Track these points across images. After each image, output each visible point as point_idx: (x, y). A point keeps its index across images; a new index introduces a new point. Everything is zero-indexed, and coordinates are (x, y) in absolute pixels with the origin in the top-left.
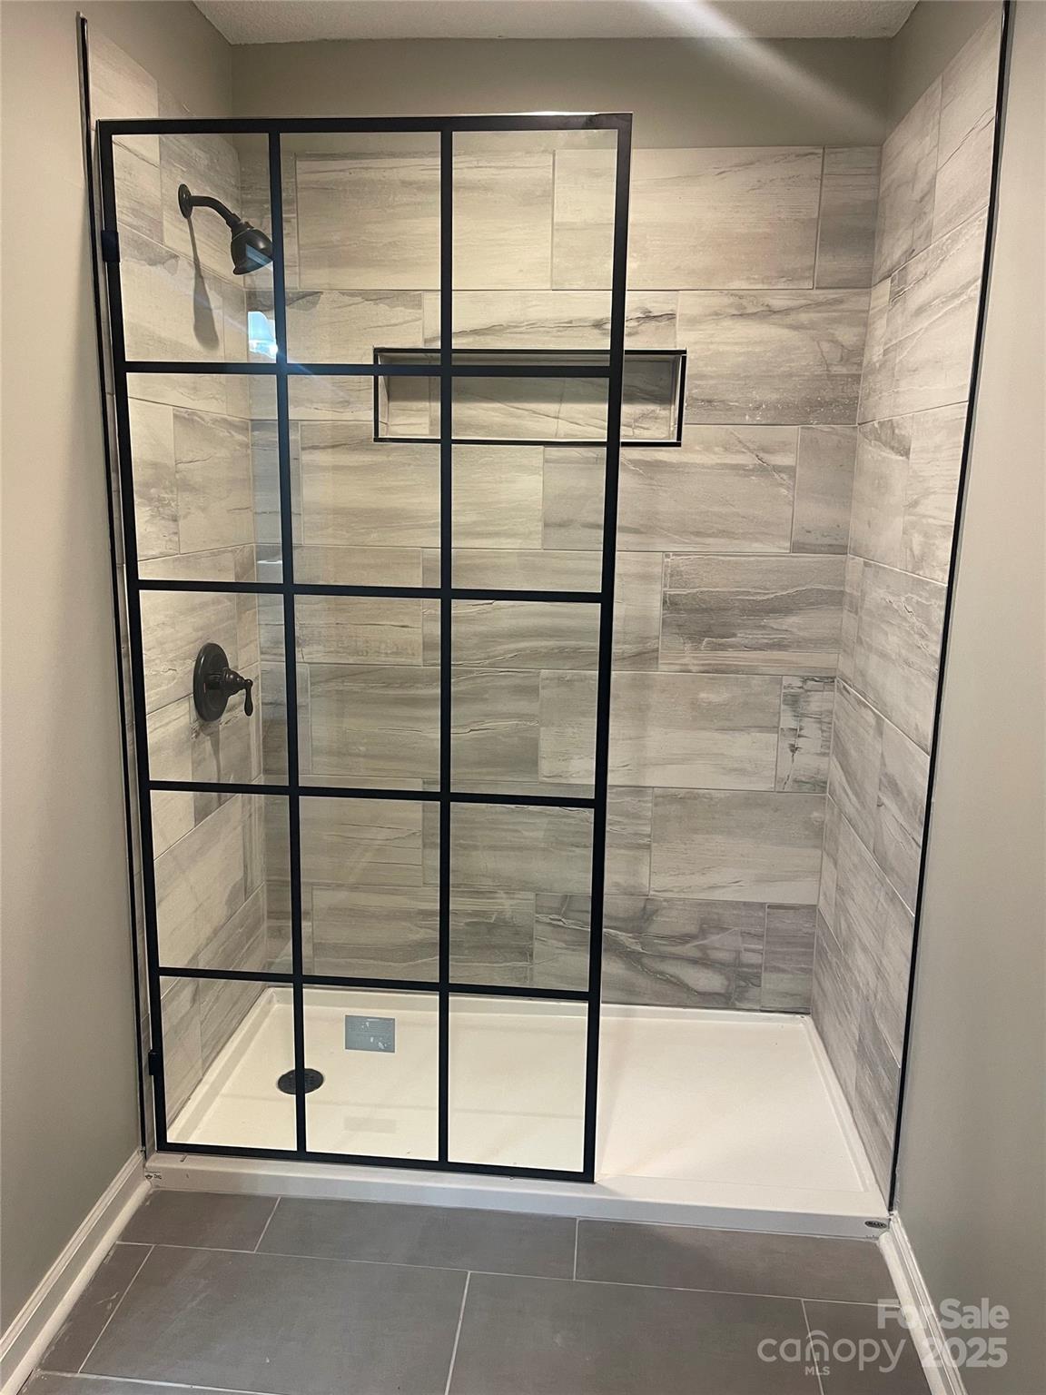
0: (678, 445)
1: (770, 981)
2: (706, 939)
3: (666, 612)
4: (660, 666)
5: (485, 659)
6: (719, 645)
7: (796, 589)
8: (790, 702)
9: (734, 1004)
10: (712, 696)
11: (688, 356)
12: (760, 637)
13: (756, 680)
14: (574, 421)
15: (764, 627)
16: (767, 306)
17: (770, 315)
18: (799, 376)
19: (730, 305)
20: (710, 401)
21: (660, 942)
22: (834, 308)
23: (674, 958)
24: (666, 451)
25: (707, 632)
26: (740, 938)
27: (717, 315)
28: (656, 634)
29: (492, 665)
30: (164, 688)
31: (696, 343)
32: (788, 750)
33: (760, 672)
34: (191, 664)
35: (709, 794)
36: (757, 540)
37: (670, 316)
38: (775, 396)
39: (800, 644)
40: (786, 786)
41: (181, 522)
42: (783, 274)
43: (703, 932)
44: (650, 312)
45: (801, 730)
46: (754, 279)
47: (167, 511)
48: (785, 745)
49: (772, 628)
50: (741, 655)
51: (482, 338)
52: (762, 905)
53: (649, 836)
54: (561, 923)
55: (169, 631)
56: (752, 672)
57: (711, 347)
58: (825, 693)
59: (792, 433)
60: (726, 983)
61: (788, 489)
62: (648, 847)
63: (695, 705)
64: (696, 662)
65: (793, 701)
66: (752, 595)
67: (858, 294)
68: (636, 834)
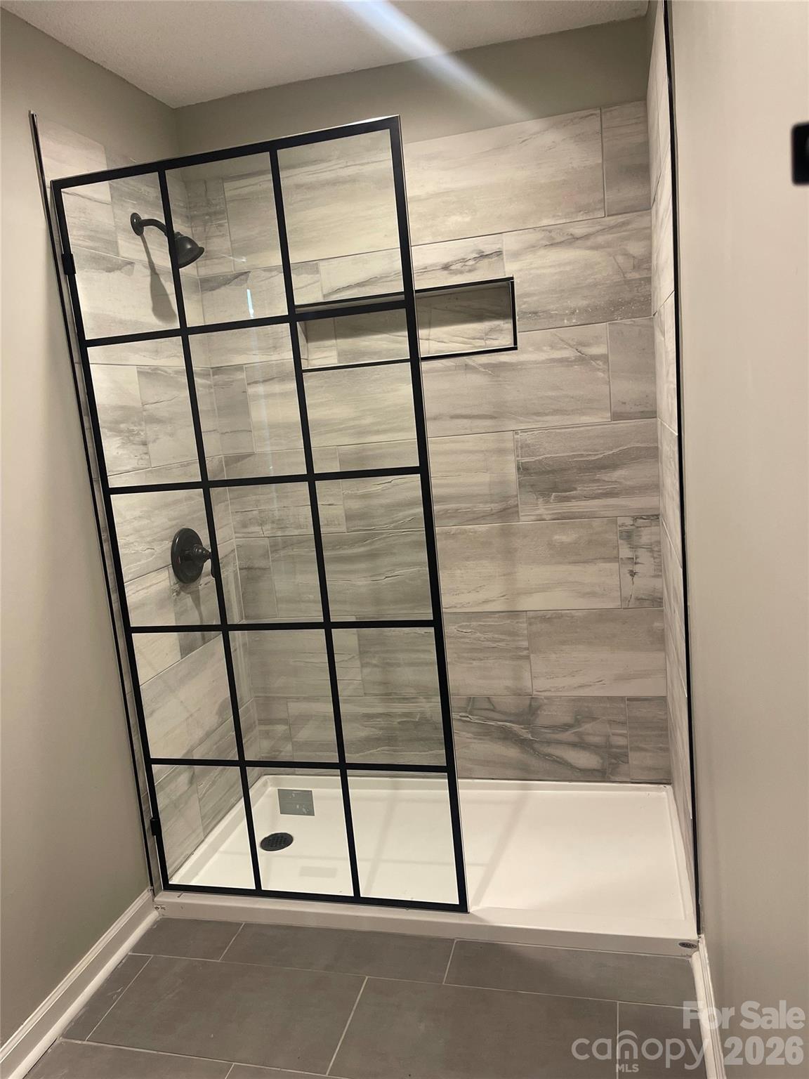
0: (515, 348)
1: (635, 758)
2: (581, 727)
3: (520, 476)
4: (521, 518)
5: (391, 523)
6: (564, 497)
7: (618, 449)
8: (625, 537)
9: (610, 778)
10: (565, 537)
11: (515, 280)
12: (594, 488)
13: (596, 523)
14: (441, 340)
15: (598, 481)
16: (571, 234)
17: (574, 241)
18: (603, 284)
19: (542, 239)
20: (535, 313)
21: (546, 731)
22: (624, 228)
23: (557, 743)
24: (507, 355)
25: (554, 489)
26: (608, 726)
27: (533, 247)
28: (515, 493)
29: (395, 528)
30: (143, 562)
31: (520, 270)
32: (628, 575)
33: (597, 516)
34: (168, 544)
35: (571, 613)
36: (584, 414)
37: (498, 253)
38: (585, 303)
39: (629, 491)
40: (630, 603)
41: (150, 446)
42: (580, 209)
43: (578, 722)
44: (483, 252)
45: (636, 558)
46: (558, 216)
47: (137, 439)
48: (625, 570)
49: (604, 481)
50: (583, 504)
51: (363, 289)
52: (622, 699)
53: (528, 649)
54: (468, 719)
55: (145, 522)
56: (592, 516)
57: (532, 272)
58: (653, 528)
59: (602, 328)
60: (601, 761)
61: (604, 372)
62: (528, 657)
63: (551, 545)
64: (547, 513)
65: (628, 536)
66: (586, 457)
67: (641, 216)
68: (517, 648)
